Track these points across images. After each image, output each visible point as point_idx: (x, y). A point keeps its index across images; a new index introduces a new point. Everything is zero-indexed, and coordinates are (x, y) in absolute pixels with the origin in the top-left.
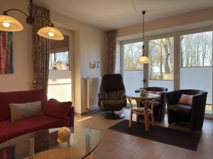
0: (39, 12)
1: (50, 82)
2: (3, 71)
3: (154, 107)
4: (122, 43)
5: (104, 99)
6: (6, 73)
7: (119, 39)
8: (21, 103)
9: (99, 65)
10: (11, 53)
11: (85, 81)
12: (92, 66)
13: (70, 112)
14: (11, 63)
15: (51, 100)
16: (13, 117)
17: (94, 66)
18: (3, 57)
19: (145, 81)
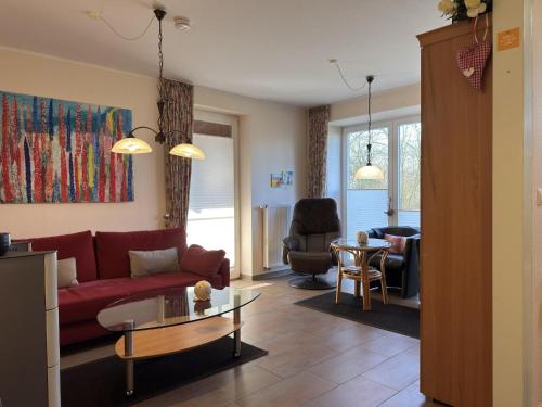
0: (174, 93)
1: (191, 214)
2: (118, 197)
3: (385, 265)
5: (297, 249)
6: (122, 200)
8: (144, 250)
9: (293, 179)
10: (131, 166)
11: (260, 214)
12: (275, 182)
13: (221, 269)
14: (130, 184)
15: (193, 246)
16: (134, 271)
17: (279, 183)
18: (119, 174)
19: (391, 213)
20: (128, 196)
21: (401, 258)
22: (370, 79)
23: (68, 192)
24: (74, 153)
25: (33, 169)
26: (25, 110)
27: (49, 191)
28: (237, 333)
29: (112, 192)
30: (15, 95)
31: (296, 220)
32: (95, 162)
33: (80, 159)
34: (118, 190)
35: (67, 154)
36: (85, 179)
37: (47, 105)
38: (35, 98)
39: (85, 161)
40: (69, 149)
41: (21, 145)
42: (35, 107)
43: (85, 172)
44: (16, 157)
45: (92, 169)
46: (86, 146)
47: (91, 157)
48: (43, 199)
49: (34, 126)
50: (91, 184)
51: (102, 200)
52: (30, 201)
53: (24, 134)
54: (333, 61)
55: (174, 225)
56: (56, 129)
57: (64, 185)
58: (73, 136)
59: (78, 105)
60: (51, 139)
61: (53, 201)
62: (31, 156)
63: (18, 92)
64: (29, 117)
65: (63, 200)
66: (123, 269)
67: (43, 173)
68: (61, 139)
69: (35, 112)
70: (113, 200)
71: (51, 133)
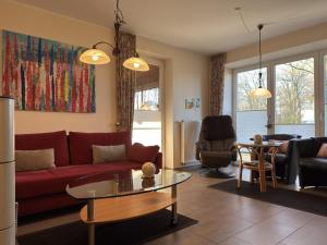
1: (135, 125)
2: (85, 110)
4: (234, 72)
5: (205, 149)
6: (88, 112)
7: (228, 66)
9: (200, 103)
10: (94, 88)
11: (179, 126)
12: (188, 105)
13: (157, 159)
14: (93, 100)
15: (136, 144)
16: (96, 159)
17: (191, 105)
18: (86, 93)
19: (270, 126)
20: (91, 109)
21: (284, 155)
22: (260, 27)
23: (51, 104)
24: (55, 77)
25: (26, 87)
26: (22, 44)
27: (37, 102)
28: (174, 206)
29: (81, 105)
30: (15, 34)
31: (203, 131)
32: (69, 84)
33: (59, 81)
34: (85, 104)
35: (50, 77)
36: (63, 96)
37: (37, 42)
38: (29, 37)
39: (62, 83)
40: (52, 73)
41: (19, 69)
42: (29, 43)
43: (63, 90)
44: (15, 77)
45: (67, 89)
46: (64, 73)
47: (66, 80)
48: (33, 108)
49: (28, 56)
50: (67, 99)
51: (74, 111)
52: (24, 109)
53: (21, 62)
54: (237, 9)
55: (123, 130)
56: (43, 59)
57: (48, 98)
58: (55, 65)
59: (59, 44)
60: (40, 66)
61: (40, 110)
62: (26, 77)
63: (17, 31)
64: (25, 49)
65: (47, 109)
66: (88, 158)
67: (33, 89)
68: (46, 66)
69: (29, 47)
70: (81, 111)
71: (40, 61)
